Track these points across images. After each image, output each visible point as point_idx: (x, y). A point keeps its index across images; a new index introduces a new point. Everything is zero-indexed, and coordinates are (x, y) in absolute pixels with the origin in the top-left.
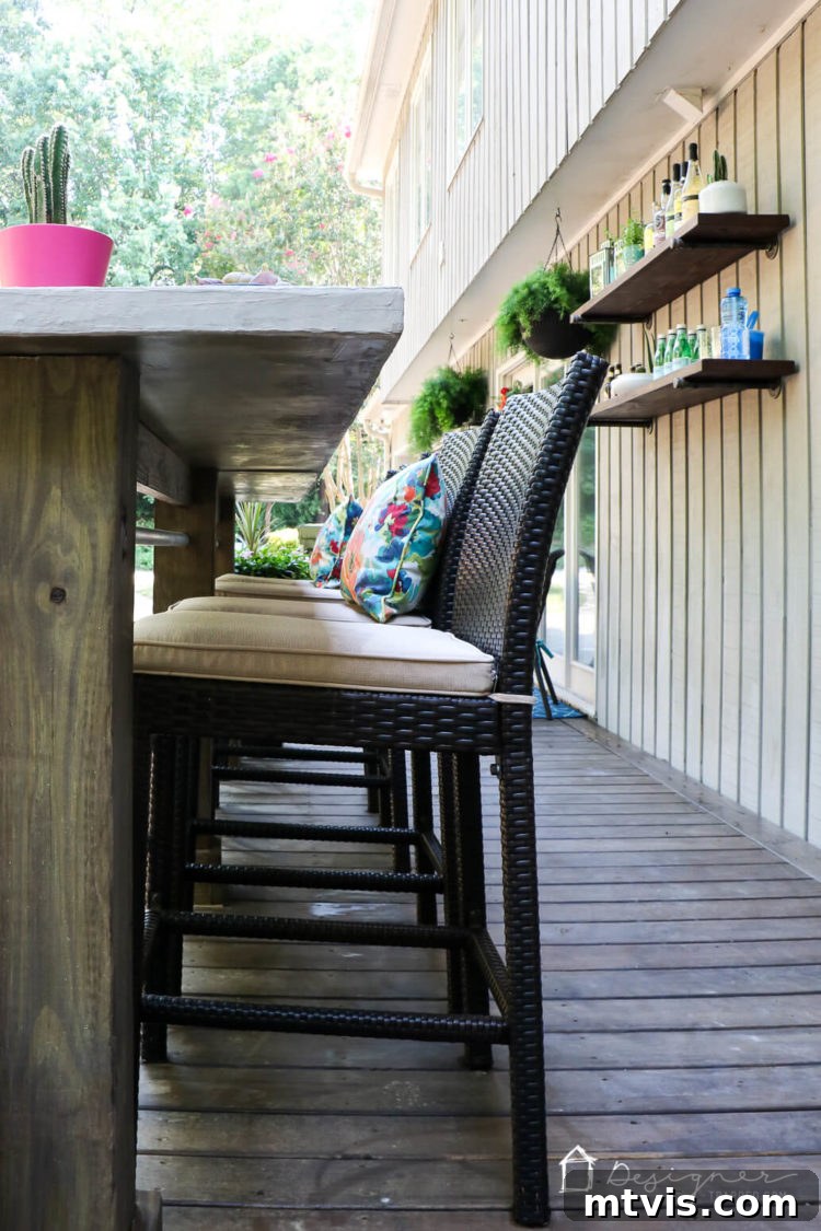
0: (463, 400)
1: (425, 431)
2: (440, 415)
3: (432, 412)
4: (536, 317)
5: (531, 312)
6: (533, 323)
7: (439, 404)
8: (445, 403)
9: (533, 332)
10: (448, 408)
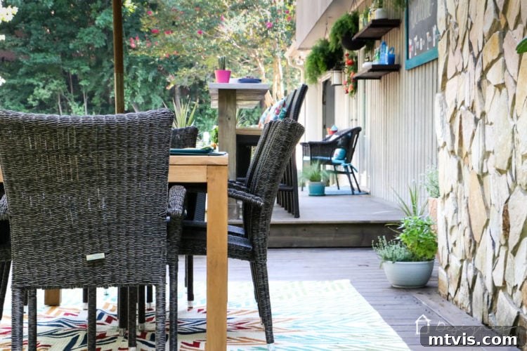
0: (331, 57)
1: (313, 72)
2: (320, 65)
3: (316, 63)
4: (343, 35)
5: (341, 33)
6: (342, 38)
7: (319, 59)
8: (322, 59)
9: (343, 41)
10: (324, 61)
